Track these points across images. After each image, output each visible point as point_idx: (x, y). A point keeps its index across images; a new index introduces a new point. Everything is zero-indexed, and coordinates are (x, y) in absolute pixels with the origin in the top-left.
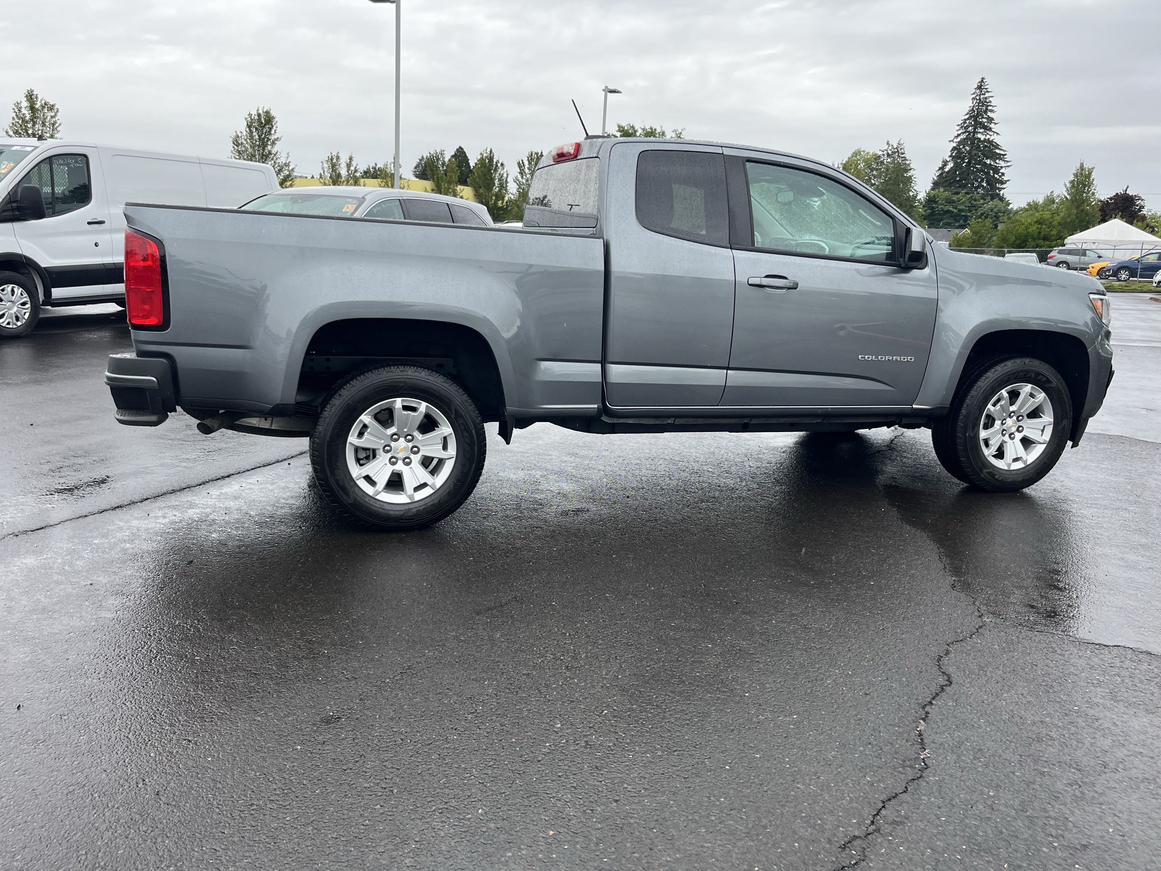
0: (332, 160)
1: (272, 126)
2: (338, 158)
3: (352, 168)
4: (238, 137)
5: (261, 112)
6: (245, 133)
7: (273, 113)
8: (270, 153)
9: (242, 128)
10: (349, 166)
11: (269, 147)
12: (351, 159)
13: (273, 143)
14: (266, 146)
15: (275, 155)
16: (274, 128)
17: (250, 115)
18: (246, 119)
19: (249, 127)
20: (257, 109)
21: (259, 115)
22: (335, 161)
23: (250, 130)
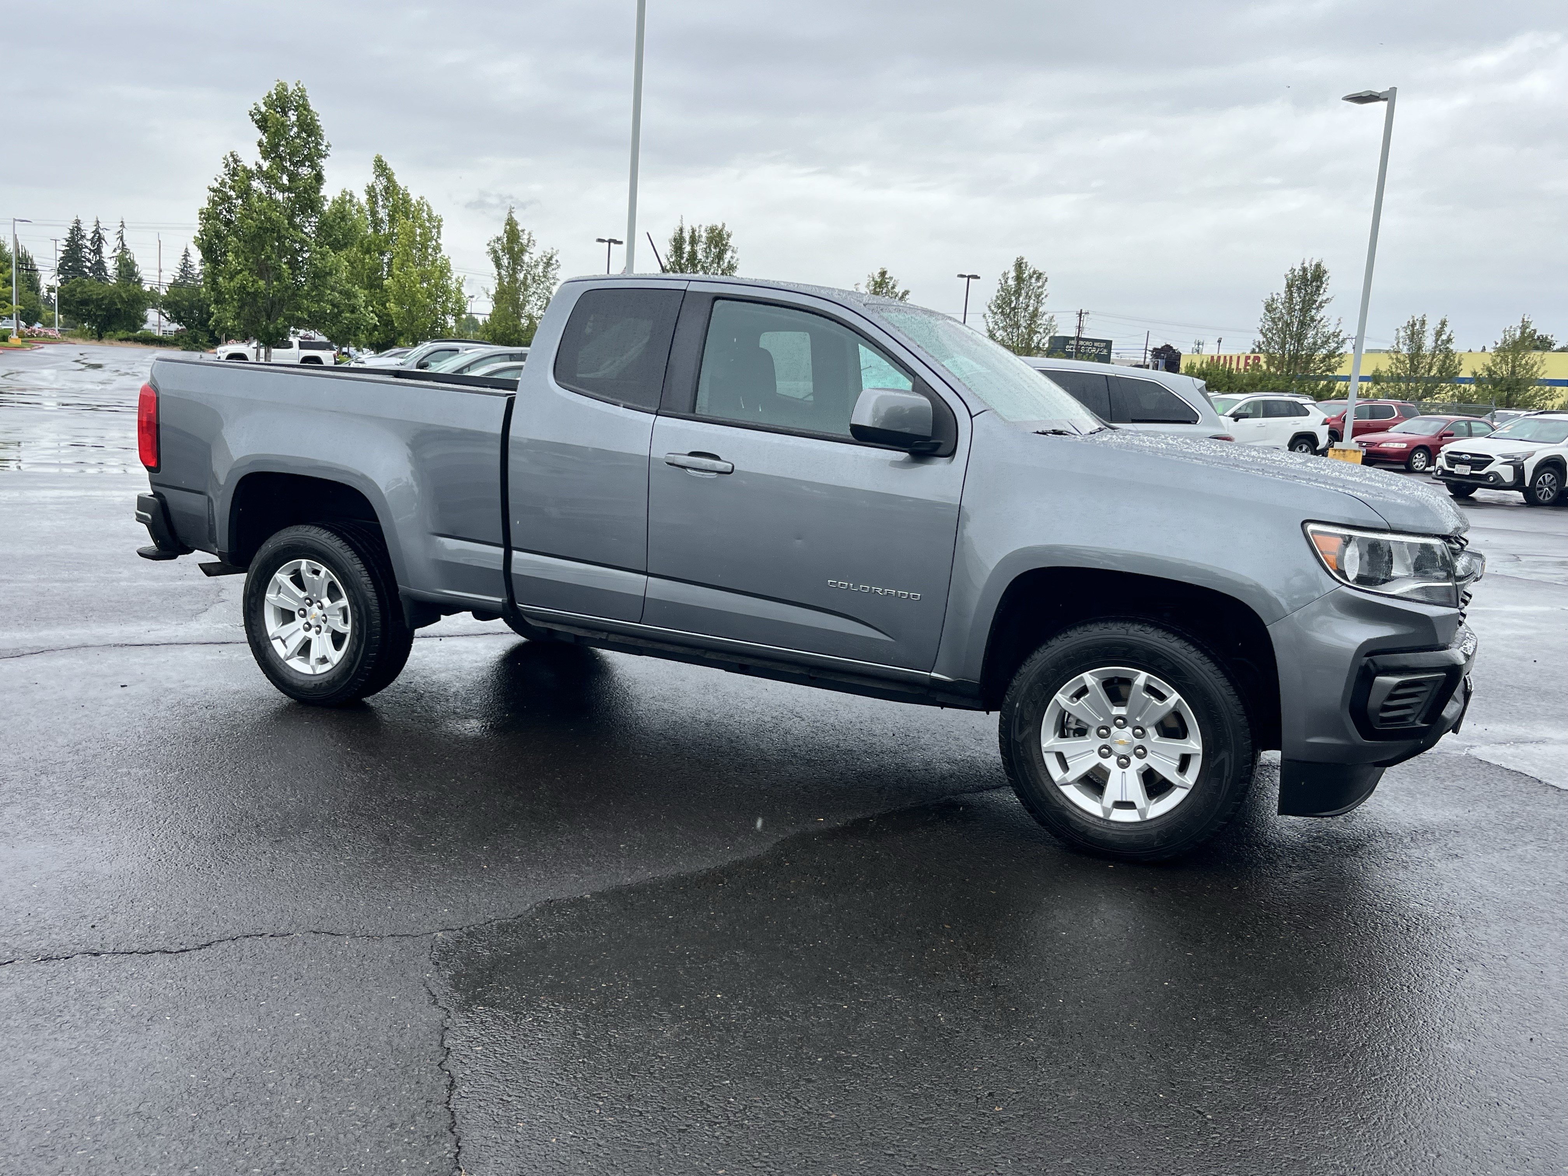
0: (1414, 325)
1: (1322, 283)
2: (1423, 323)
3: (1444, 337)
4: (1273, 300)
5: (1307, 265)
6: (1283, 295)
7: (1325, 266)
8: (1313, 320)
9: (1280, 289)
10: (1439, 334)
11: (1313, 312)
12: (1443, 324)
13: (1320, 306)
14: (1309, 310)
15: (1320, 321)
16: (1324, 286)
17: (1293, 270)
18: (1286, 276)
19: (1290, 286)
20: (1301, 262)
21: (1304, 270)
22: (1417, 327)
23: (1290, 290)
